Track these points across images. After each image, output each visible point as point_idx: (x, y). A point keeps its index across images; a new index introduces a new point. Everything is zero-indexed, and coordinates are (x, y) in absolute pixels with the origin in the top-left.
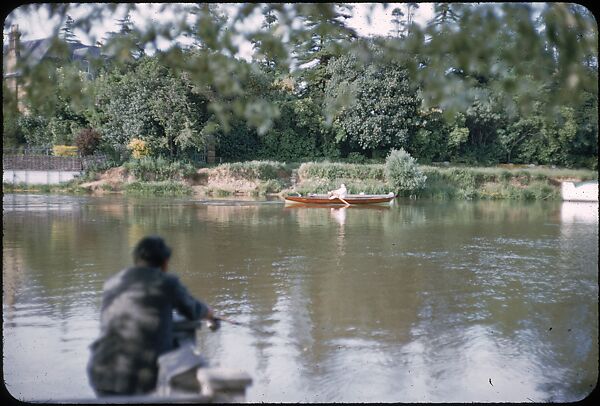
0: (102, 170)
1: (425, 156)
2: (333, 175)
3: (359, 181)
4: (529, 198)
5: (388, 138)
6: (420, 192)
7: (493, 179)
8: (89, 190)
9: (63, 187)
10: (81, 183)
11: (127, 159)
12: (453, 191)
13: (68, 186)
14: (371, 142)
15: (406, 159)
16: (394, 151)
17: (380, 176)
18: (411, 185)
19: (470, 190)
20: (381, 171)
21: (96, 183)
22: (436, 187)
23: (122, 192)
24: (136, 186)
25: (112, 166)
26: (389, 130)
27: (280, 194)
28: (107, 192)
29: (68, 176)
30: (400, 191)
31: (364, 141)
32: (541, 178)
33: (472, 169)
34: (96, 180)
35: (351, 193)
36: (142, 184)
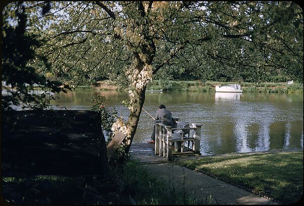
4: (205, 91)
6: (170, 89)
7: (193, 85)
12: (181, 89)
17: (157, 84)
18: (167, 87)
19: (186, 89)
22: (175, 88)
27: (125, 90)
30: (164, 89)
32: (208, 84)
33: (186, 82)
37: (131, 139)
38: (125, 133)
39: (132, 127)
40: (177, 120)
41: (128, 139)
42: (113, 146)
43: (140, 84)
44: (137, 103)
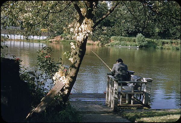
0: (55, 36)
1: (147, 36)
2: (121, 40)
3: (128, 42)
4: (178, 49)
5: (137, 30)
6: (146, 46)
7: (167, 43)
8: (51, 42)
10: (49, 40)
11: (62, 33)
12: (156, 46)
13: (45, 40)
14: (132, 31)
15: (142, 36)
16: (139, 34)
17: (134, 41)
18: (143, 44)
21: (53, 40)
22: (151, 45)
23: (60, 43)
24: (64, 41)
25: (58, 35)
26: (138, 28)
27: (105, 45)
28: (56, 42)
29: (45, 38)
30: (140, 46)
31: (130, 30)
33: (161, 40)
34: (53, 39)
35: (126, 46)
37: (70, 88)
38: (64, 83)
39: (71, 77)
40: (133, 74)
41: (66, 88)
42: (51, 94)
43: (81, 37)
44: (77, 55)
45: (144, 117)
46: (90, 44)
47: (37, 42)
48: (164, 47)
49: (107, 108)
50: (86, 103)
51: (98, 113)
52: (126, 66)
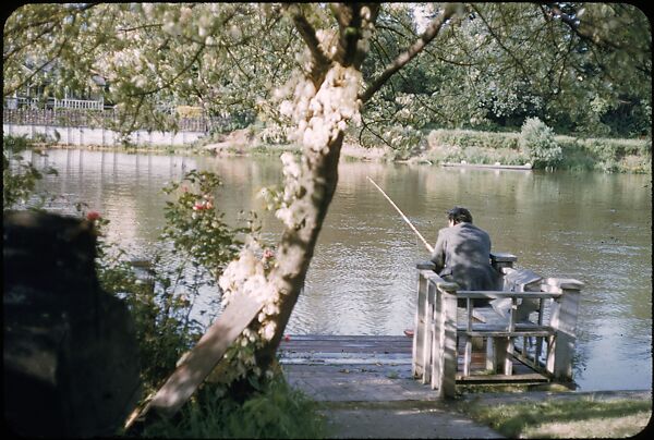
0: (227, 132)
1: (561, 126)
2: (465, 143)
3: (492, 150)
5: (523, 106)
6: (557, 165)
7: (635, 152)
8: (214, 153)
9: (187, 149)
10: (205, 145)
11: (252, 121)
12: (592, 163)
13: (192, 147)
14: (506, 109)
15: (542, 129)
16: (529, 120)
17: (514, 146)
18: (548, 155)
19: (609, 164)
20: (516, 140)
21: (221, 145)
22: (574, 158)
23: (247, 155)
24: (262, 149)
25: (237, 128)
26: (526, 97)
27: (409, 162)
28: (232, 154)
30: (536, 161)
31: (499, 108)
33: (612, 140)
34: (221, 142)
35: (484, 163)
36: (268, 147)
37: (281, 319)
38: (259, 300)
39: (287, 278)
40: (509, 263)
41: (269, 318)
42: (214, 339)
43: (319, 133)
44: (307, 198)
45: (552, 419)
46: (352, 159)
47: (162, 154)
48: (621, 165)
49: (419, 387)
50: (342, 370)
51: (384, 407)
52: (485, 239)
